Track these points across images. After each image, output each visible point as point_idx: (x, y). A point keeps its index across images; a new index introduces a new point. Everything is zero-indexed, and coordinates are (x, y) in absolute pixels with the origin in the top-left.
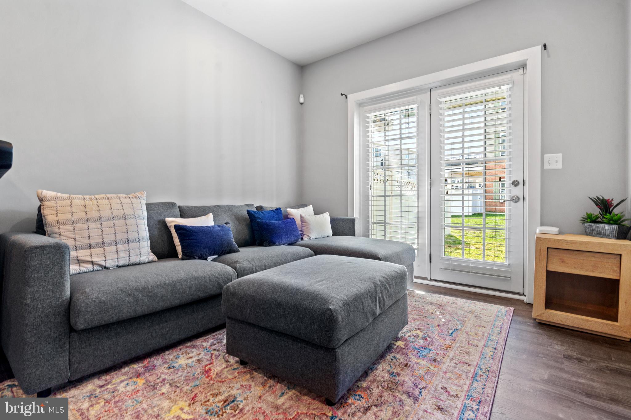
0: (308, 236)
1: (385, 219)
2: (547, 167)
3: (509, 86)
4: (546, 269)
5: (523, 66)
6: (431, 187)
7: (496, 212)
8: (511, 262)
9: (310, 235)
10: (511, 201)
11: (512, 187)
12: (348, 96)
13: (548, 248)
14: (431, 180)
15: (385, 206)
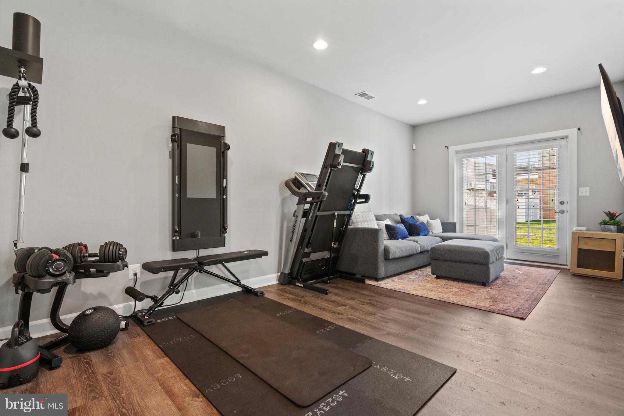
0: (432, 232)
1: (475, 223)
2: (580, 194)
3: (558, 148)
4: (577, 248)
5: (566, 137)
6: (507, 204)
7: (550, 219)
8: (560, 247)
9: (433, 232)
10: (559, 213)
11: (560, 205)
12: (449, 148)
13: (578, 237)
14: (507, 200)
15: (475, 215)
